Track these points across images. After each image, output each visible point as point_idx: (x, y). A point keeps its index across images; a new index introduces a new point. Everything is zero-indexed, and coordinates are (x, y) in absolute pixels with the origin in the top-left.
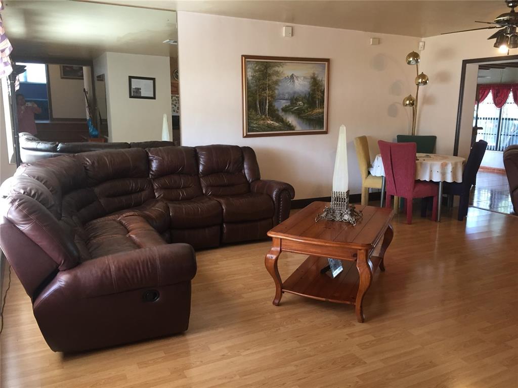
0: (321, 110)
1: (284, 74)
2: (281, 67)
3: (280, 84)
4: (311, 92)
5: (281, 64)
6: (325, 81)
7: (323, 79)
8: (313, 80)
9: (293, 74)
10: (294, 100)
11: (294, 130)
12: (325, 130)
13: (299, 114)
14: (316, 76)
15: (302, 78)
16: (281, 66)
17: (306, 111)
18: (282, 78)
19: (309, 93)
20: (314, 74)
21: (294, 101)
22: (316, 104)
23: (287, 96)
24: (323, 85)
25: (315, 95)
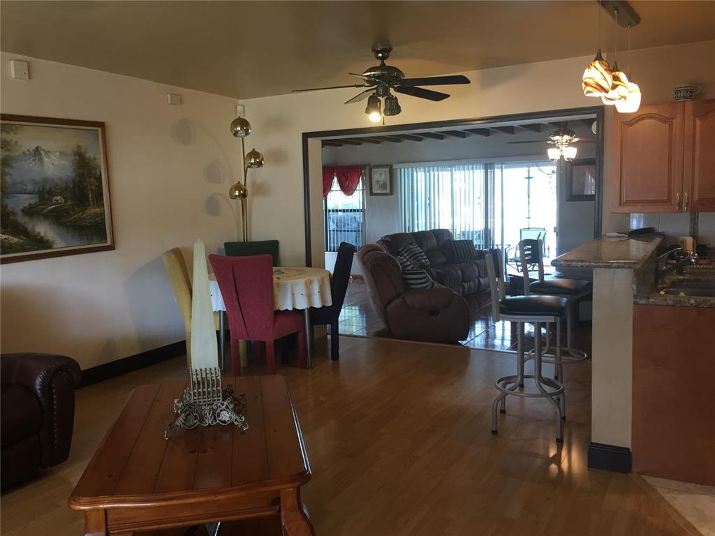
0: (98, 210)
1: (21, 146)
2: (12, 133)
3: (14, 165)
4: (78, 179)
5: (13, 128)
6: (99, 159)
7: (97, 156)
8: (78, 158)
9: (38, 147)
10: (45, 192)
11: (50, 247)
12: (109, 243)
13: (57, 218)
14: (83, 151)
15: (58, 154)
16: (13, 131)
17: (71, 212)
18: (17, 154)
19: (74, 181)
20: (79, 147)
21: (47, 196)
22: (88, 200)
23: (30, 187)
24: (97, 167)
25: (85, 184)
